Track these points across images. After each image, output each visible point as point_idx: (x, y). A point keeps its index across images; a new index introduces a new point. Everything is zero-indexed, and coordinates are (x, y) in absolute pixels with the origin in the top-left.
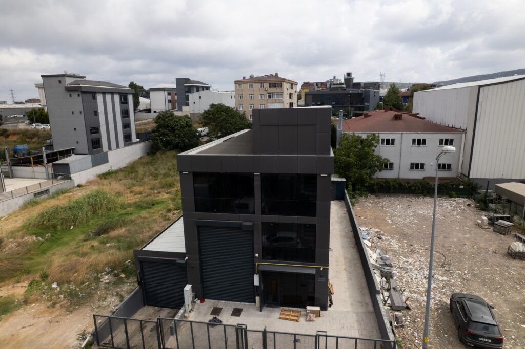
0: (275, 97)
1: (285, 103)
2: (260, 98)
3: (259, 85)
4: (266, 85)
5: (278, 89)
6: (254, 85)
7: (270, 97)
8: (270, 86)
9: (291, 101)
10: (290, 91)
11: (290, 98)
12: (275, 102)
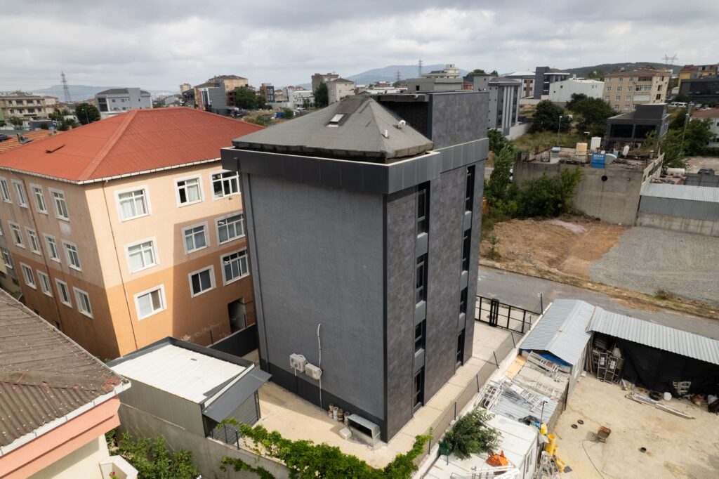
0: (643, 90)
1: (652, 95)
2: (627, 91)
3: (629, 79)
4: (636, 79)
5: (647, 83)
6: (624, 79)
7: (637, 89)
8: (639, 80)
9: (659, 93)
10: (660, 83)
11: (659, 90)
12: (642, 94)
